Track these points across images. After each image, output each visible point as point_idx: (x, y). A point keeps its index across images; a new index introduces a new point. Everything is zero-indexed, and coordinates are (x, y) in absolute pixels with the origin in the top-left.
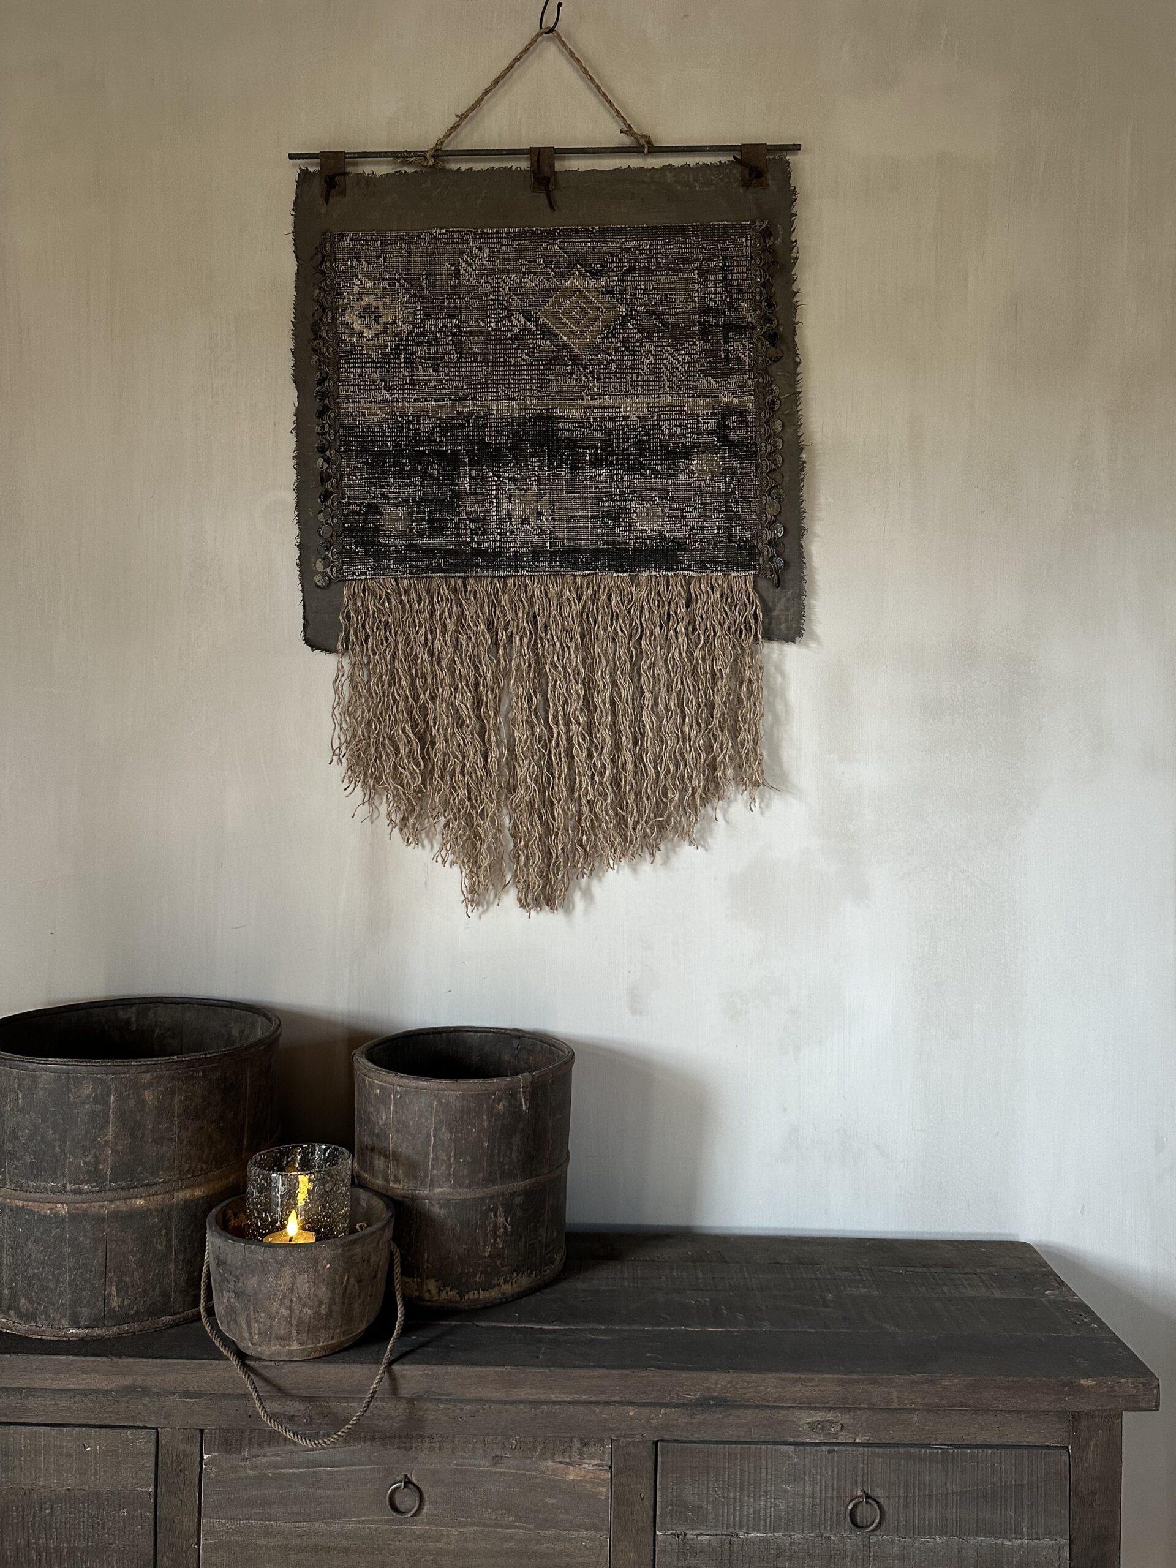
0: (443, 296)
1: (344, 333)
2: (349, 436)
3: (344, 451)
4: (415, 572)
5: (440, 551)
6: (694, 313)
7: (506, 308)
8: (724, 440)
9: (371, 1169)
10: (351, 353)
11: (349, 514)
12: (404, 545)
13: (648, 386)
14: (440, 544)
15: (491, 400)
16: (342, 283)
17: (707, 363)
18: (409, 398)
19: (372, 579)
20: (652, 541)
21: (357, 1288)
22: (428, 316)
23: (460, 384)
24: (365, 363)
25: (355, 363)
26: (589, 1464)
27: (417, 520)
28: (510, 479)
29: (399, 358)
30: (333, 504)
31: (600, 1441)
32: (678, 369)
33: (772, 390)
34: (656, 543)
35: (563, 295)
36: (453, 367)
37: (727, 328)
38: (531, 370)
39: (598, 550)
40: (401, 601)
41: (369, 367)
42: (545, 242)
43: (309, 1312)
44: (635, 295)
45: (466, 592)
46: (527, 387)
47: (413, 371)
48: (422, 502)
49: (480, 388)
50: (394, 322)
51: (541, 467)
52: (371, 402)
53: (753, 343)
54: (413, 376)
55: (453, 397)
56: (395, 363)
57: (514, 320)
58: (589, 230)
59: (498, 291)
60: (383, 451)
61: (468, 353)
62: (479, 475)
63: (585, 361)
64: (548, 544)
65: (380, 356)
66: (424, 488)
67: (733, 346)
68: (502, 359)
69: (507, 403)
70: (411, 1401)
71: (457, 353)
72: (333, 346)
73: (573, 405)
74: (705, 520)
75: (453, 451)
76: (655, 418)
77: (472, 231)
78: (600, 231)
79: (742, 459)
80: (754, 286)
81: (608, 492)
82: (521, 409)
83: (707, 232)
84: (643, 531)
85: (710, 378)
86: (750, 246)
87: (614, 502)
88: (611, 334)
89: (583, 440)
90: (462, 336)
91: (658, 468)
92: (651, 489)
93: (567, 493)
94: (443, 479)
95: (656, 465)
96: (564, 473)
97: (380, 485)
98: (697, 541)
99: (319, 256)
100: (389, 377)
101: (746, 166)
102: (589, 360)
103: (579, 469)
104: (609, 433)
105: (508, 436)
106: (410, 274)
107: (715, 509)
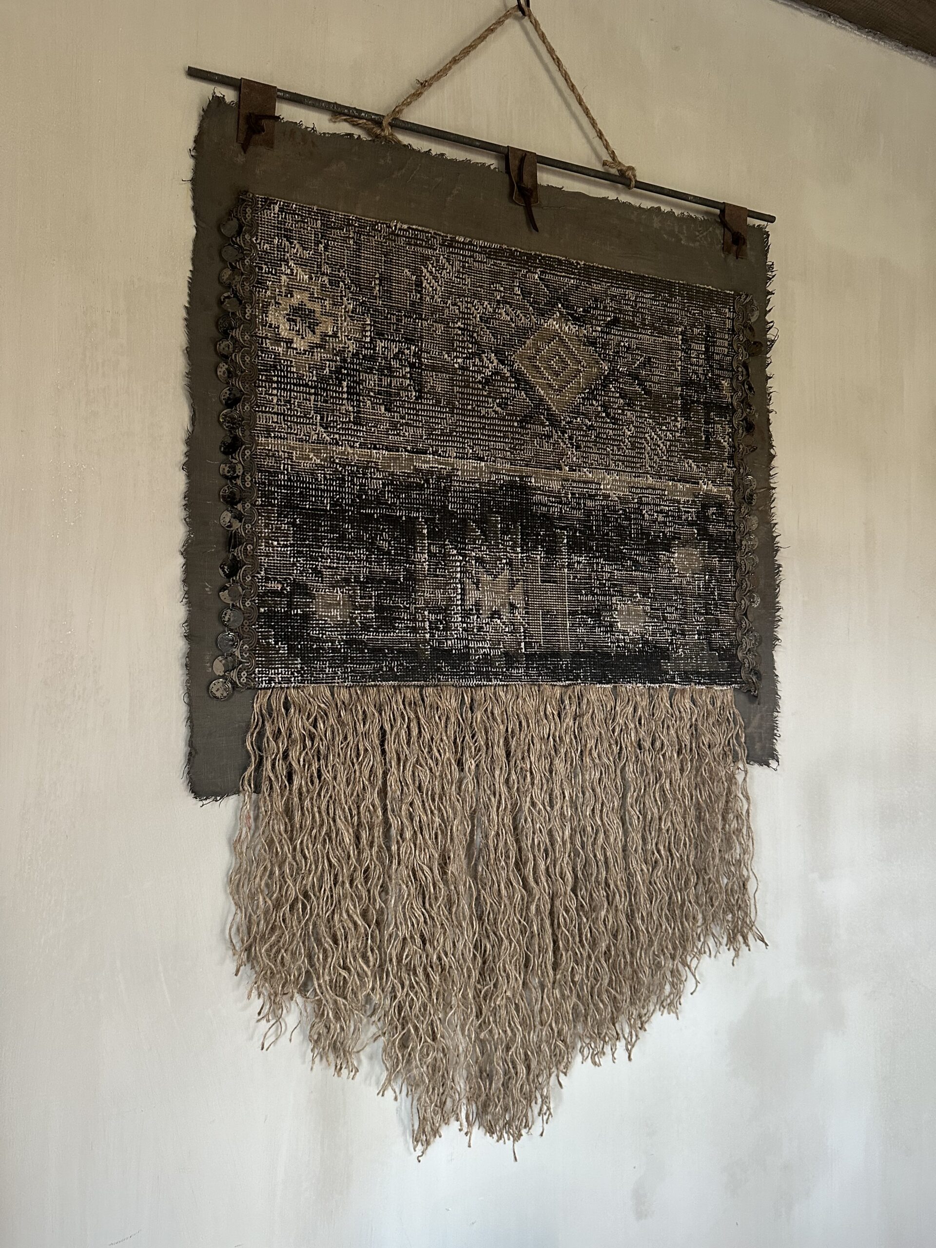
0: (400, 311)
1: (267, 338)
2: (270, 485)
3: (261, 505)
4: (361, 679)
5: (391, 650)
7: (476, 343)
10: (274, 367)
11: (265, 594)
12: (343, 641)
13: (629, 462)
14: (392, 641)
15: (456, 457)
16: (264, 267)
17: (688, 444)
18: (354, 442)
19: (298, 688)
20: (635, 645)
22: (380, 335)
23: (419, 432)
24: (294, 384)
25: (281, 383)
27: (360, 607)
28: (477, 559)
29: (340, 385)
30: (244, 579)
32: (659, 446)
33: (749, 482)
34: (639, 648)
35: (542, 339)
36: (408, 408)
37: (708, 406)
38: (503, 425)
39: (577, 654)
41: (299, 392)
42: (524, 268)
44: (618, 352)
45: (425, 706)
46: (499, 445)
47: (359, 406)
48: (367, 583)
49: (444, 441)
50: (335, 335)
51: (513, 547)
52: (301, 440)
53: (732, 428)
54: (359, 412)
55: (409, 448)
56: (336, 392)
57: (485, 359)
58: (572, 264)
59: (467, 319)
60: (316, 509)
61: (428, 392)
63: (564, 423)
64: (523, 645)
65: (315, 378)
66: (370, 564)
67: (713, 428)
68: (470, 407)
69: (475, 463)
71: (416, 391)
72: (249, 353)
73: (550, 475)
74: (686, 623)
75: (409, 518)
76: (636, 501)
77: (440, 235)
78: (587, 268)
79: (721, 556)
80: (735, 365)
81: (587, 584)
82: (491, 473)
83: (692, 294)
84: (625, 633)
85: (691, 461)
86: (733, 319)
87: (593, 596)
88: (592, 395)
89: (561, 518)
90: (422, 370)
91: (639, 558)
92: (632, 582)
93: (543, 582)
94: (396, 554)
95: (637, 555)
96: (539, 557)
97: (311, 556)
98: (677, 648)
99: (234, 223)
100: (327, 410)
101: (729, 230)
102: (568, 423)
103: (555, 553)
104: (588, 513)
105: (476, 506)
106: (359, 274)
107: (695, 611)
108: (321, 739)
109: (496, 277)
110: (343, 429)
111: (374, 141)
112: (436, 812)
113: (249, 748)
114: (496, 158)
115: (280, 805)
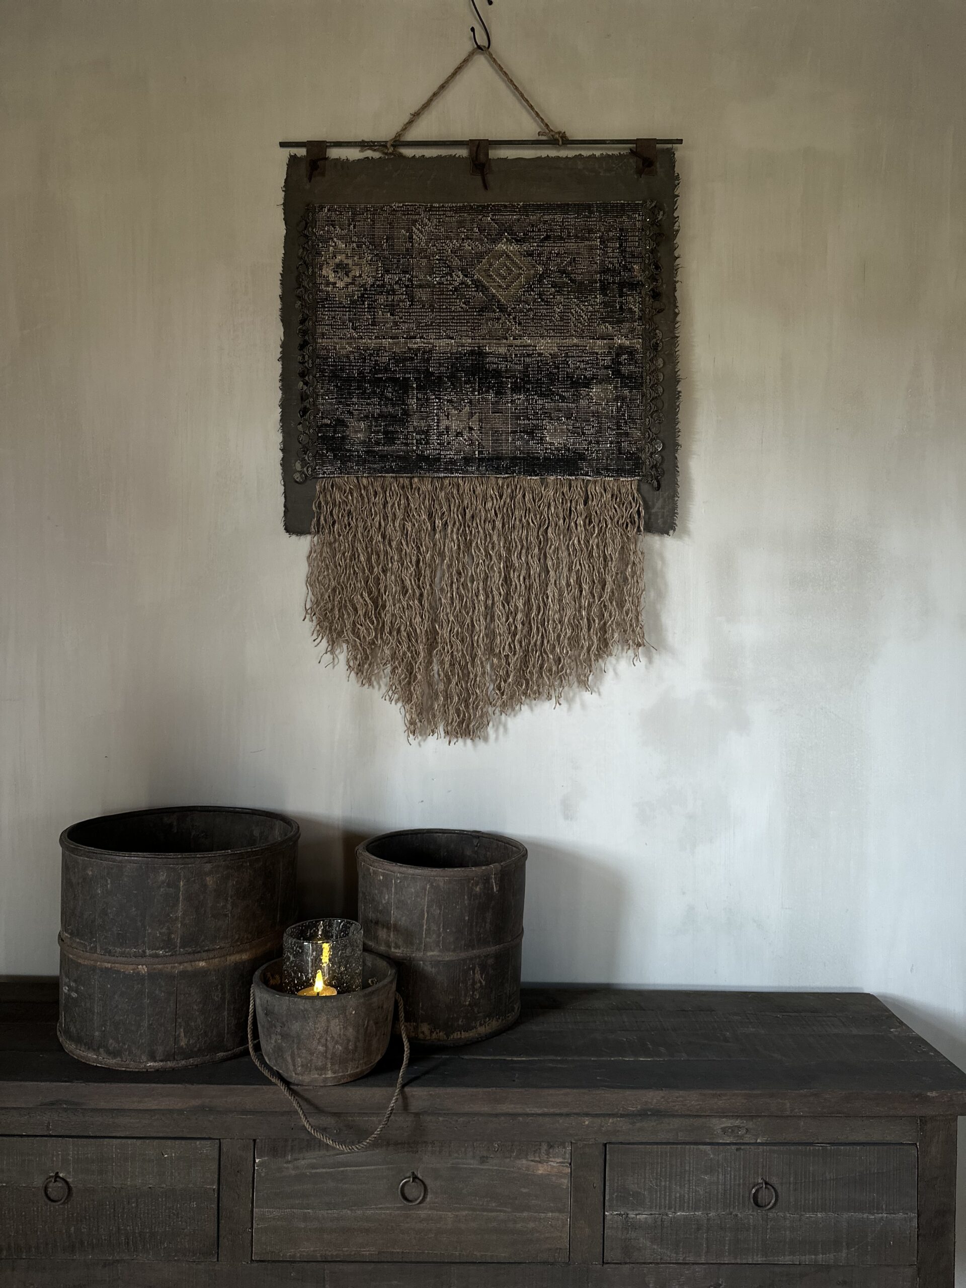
0: (399, 256)
1: (322, 283)
2: (324, 365)
3: (319, 377)
4: (374, 473)
5: (392, 456)
6: (596, 273)
7: (449, 266)
8: (617, 373)
9: (376, 938)
10: (326, 299)
11: (322, 426)
12: (364, 451)
13: (558, 329)
14: (393, 451)
15: (435, 339)
16: (320, 244)
17: (605, 313)
18: (371, 336)
19: (339, 477)
20: (559, 452)
21: (374, 1029)
22: (387, 271)
23: (411, 325)
24: (337, 307)
25: (330, 307)
26: (554, 1162)
27: (375, 432)
28: (448, 401)
29: (364, 304)
30: (310, 418)
31: (563, 1144)
32: (582, 317)
33: (656, 334)
34: (561, 453)
35: (494, 257)
37: (622, 285)
39: (515, 458)
40: (361, 495)
41: (340, 311)
42: (480, 215)
43: (340, 1048)
44: (550, 258)
45: (411, 489)
46: (464, 328)
47: (374, 315)
48: (379, 418)
49: (427, 329)
50: (360, 276)
51: (473, 392)
52: (341, 338)
53: (642, 297)
55: (405, 336)
56: (361, 308)
57: (454, 276)
58: (515, 206)
59: (443, 253)
60: (350, 377)
61: (418, 301)
62: (424, 397)
63: (509, 309)
64: (477, 452)
65: (349, 302)
66: (381, 407)
67: (626, 299)
68: (444, 307)
69: (448, 341)
70: (417, 1115)
71: (409, 301)
72: (311, 293)
73: (500, 344)
74: (600, 436)
75: (404, 378)
76: (563, 355)
77: (423, 205)
78: (524, 206)
79: (631, 388)
80: (644, 252)
81: (525, 413)
82: (458, 346)
83: (606, 209)
84: (552, 444)
85: (607, 324)
86: (641, 221)
87: (529, 420)
88: (530, 289)
89: (506, 371)
90: (413, 288)
91: (565, 394)
92: (559, 410)
93: (492, 413)
94: (396, 400)
95: (563, 392)
96: (490, 397)
97: (347, 404)
98: (593, 453)
99: (304, 223)
100: (356, 319)
101: (641, 157)
102: (513, 309)
103: (501, 393)
104: (527, 366)
105: (448, 367)
106: (373, 238)
107: (608, 428)
109: (461, 224)
111: (383, 157)
113: (314, 509)
114: (463, 149)
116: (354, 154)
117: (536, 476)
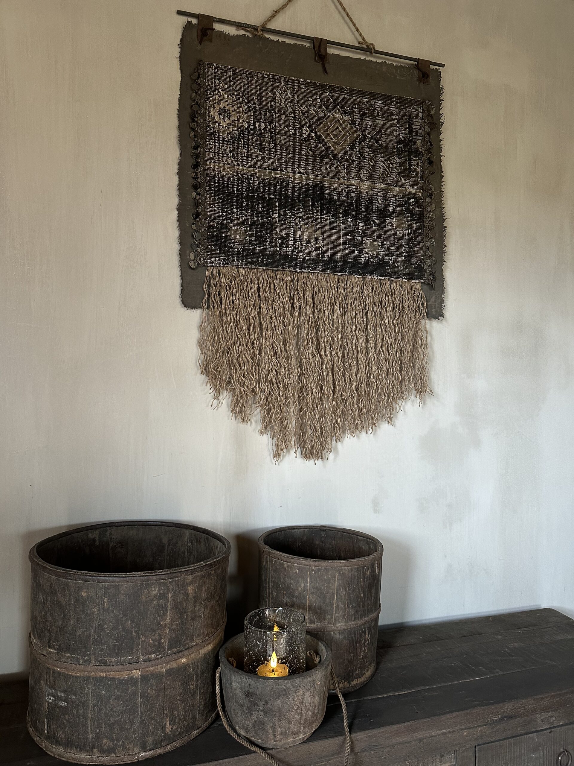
0: (266, 110)
1: (210, 121)
2: (211, 182)
3: (208, 190)
4: (249, 265)
5: (262, 254)
6: (395, 142)
7: (300, 123)
10: (213, 133)
11: (210, 227)
12: (242, 249)
13: (371, 177)
14: (263, 250)
15: (291, 172)
16: (209, 92)
17: (400, 169)
18: (246, 165)
19: (224, 266)
20: (373, 260)
22: (257, 120)
23: (274, 161)
24: (221, 141)
25: (216, 140)
27: (249, 235)
28: (300, 218)
29: (240, 141)
30: (201, 220)
31: (449, 753)
32: (386, 170)
33: (431, 188)
34: (375, 261)
35: (330, 121)
36: (271, 151)
37: (410, 153)
38: (312, 159)
39: (345, 262)
40: (241, 281)
41: (223, 144)
42: (322, 90)
43: (310, 713)
44: (366, 128)
46: (310, 168)
47: (248, 150)
48: (252, 225)
49: (285, 165)
50: (238, 120)
51: (317, 213)
52: (224, 164)
53: (422, 163)
55: (270, 168)
56: (239, 144)
57: (304, 130)
58: (344, 88)
59: (296, 113)
60: (231, 193)
61: (279, 144)
62: (284, 213)
63: (340, 159)
64: (321, 256)
65: (230, 138)
66: (253, 217)
67: (413, 163)
68: (297, 151)
69: (299, 175)
71: (273, 144)
72: (202, 127)
73: (335, 182)
74: (398, 251)
75: (270, 198)
76: (375, 194)
77: (283, 77)
78: (350, 90)
79: (416, 222)
80: (423, 133)
81: (351, 231)
82: (307, 180)
83: (402, 101)
84: (369, 254)
85: (402, 177)
86: (422, 112)
87: (354, 237)
88: (354, 147)
89: (339, 201)
90: (276, 134)
91: (376, 221)
92: (373, 231)
93: (330, 229)
94: (264, 213)
95: (375, 219)
96: (329, 218)
97: (228, 212)
98: (395, 262)
99: (197, 74)
100: (235, 151)
101: (420, 71)
102: (343, 159)
103: (336, 216)
104: (352, 199)
105: (300, 194)
106: (248, 94)
107: (403, 246)
108: (233, 288)
109: (309, 94)
110: (241, 159)
111: (254, 37)
112: (281, 322)
113: (205, 289)
114: (310, 43)
115: (217, 312)
116: (232, 31)
117: (360, 275)
